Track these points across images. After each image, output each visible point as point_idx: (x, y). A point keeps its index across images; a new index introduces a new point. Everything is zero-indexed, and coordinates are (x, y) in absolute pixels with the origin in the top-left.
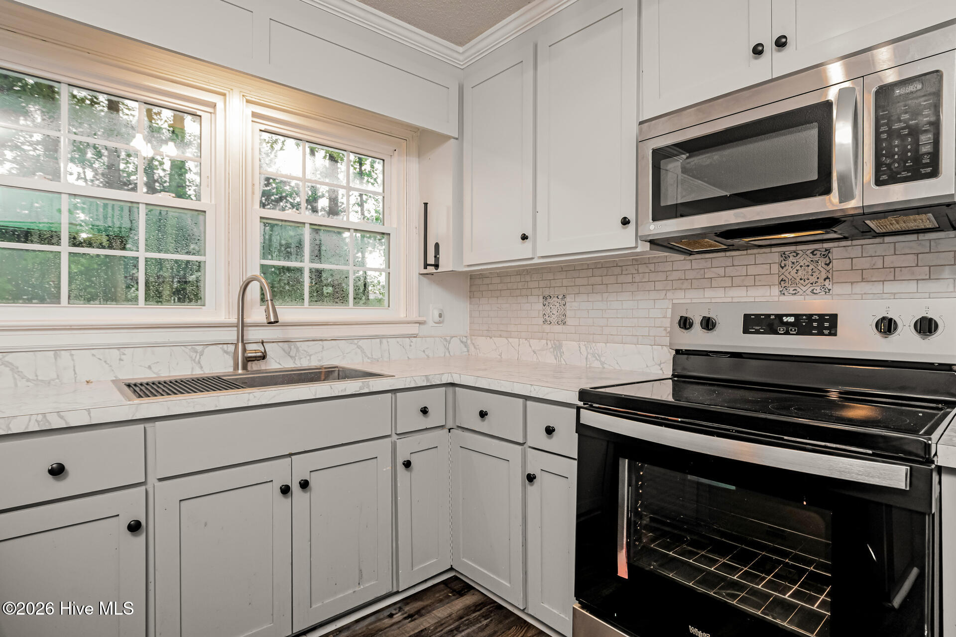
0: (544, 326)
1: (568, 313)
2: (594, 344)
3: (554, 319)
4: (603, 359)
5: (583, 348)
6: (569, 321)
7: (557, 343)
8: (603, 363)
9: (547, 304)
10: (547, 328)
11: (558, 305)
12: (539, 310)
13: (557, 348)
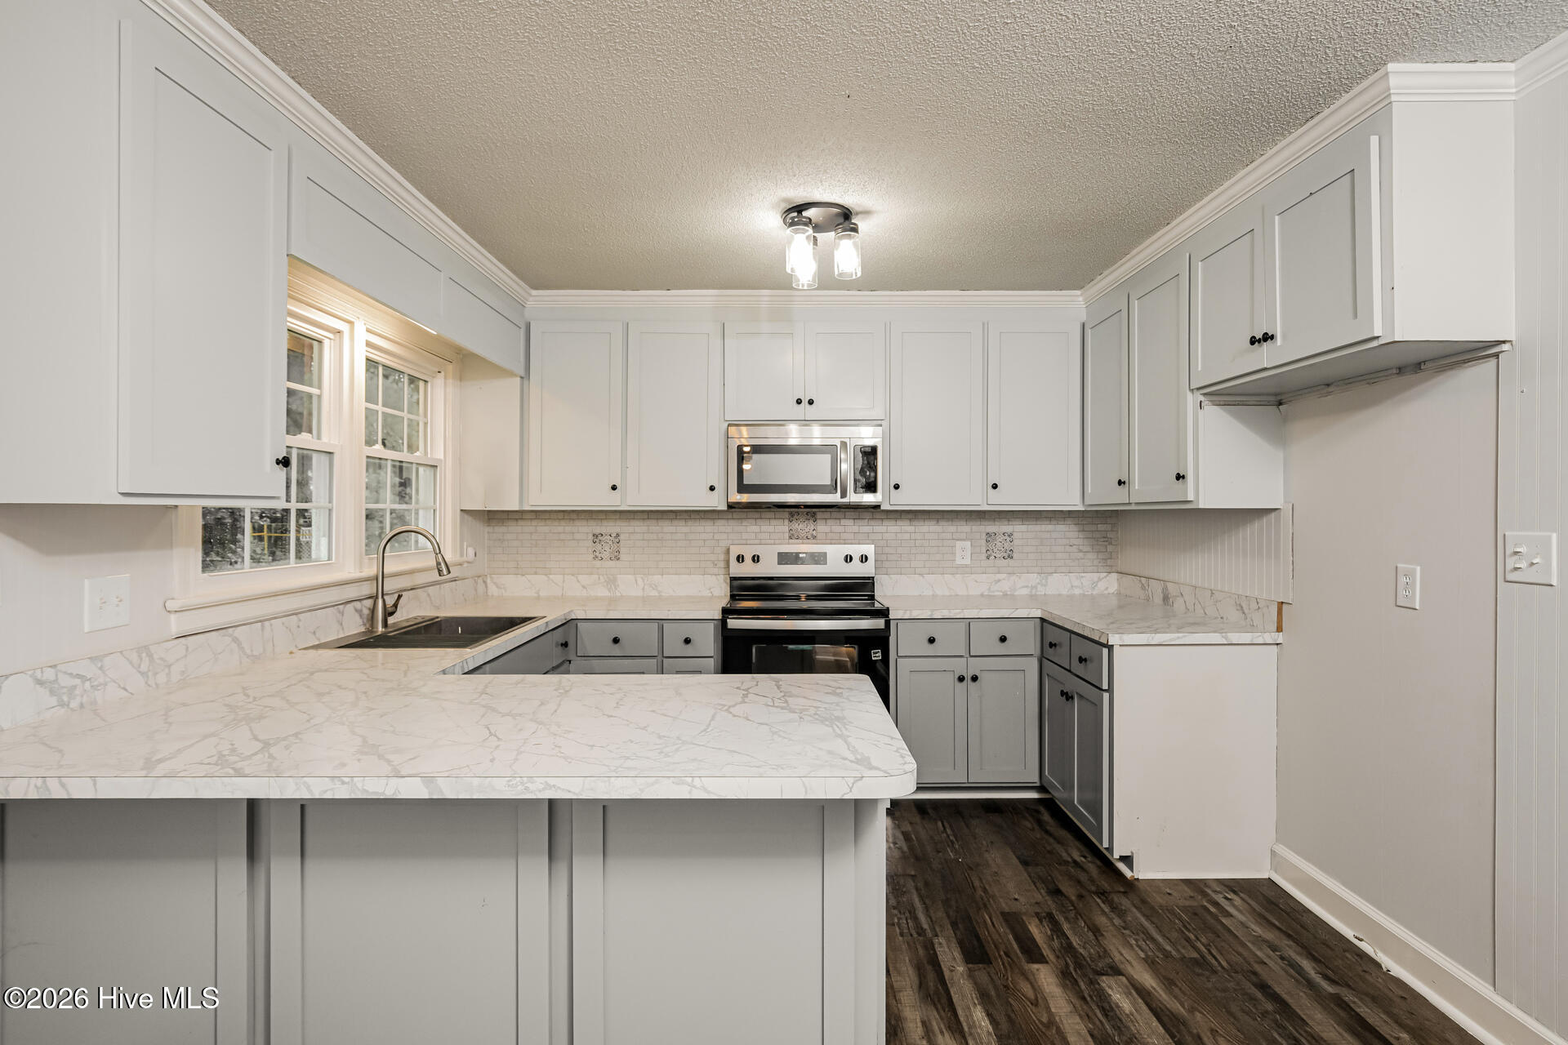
0: (594, 562)
1: (622, 550)
2: (650, 577)
3: (606, 555)
4: (659, 589)
5: (640, 581)
6: (622, 556)
7: (611, 577)
8: (659, 592)
9: (598, 541)
10: (598, 563)
11: (611, 543)
12: (588, 547)
13: (612, 582)
